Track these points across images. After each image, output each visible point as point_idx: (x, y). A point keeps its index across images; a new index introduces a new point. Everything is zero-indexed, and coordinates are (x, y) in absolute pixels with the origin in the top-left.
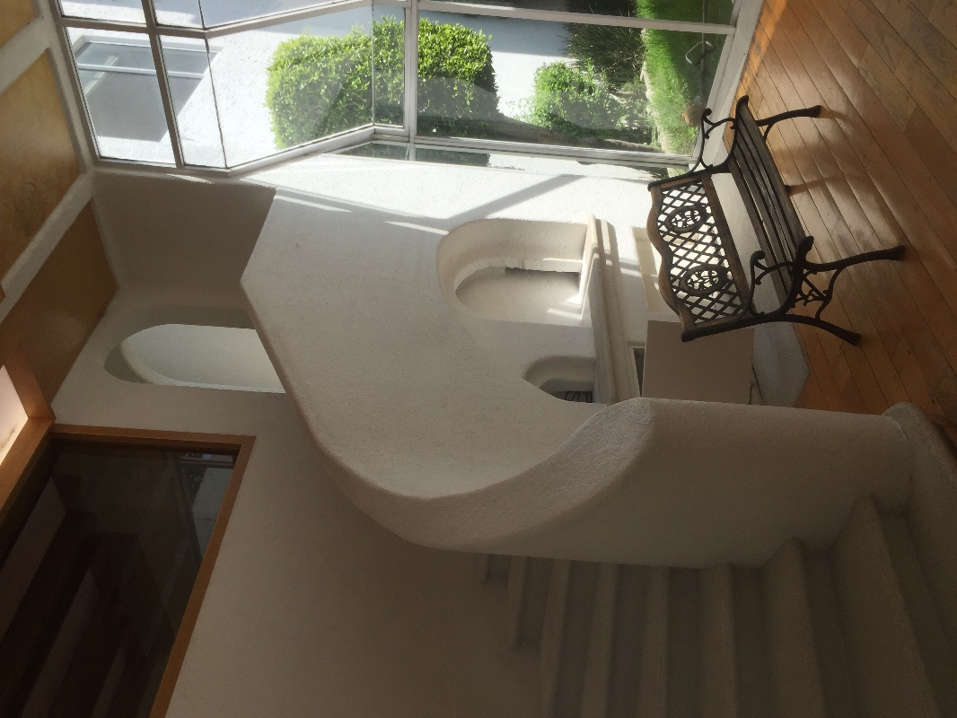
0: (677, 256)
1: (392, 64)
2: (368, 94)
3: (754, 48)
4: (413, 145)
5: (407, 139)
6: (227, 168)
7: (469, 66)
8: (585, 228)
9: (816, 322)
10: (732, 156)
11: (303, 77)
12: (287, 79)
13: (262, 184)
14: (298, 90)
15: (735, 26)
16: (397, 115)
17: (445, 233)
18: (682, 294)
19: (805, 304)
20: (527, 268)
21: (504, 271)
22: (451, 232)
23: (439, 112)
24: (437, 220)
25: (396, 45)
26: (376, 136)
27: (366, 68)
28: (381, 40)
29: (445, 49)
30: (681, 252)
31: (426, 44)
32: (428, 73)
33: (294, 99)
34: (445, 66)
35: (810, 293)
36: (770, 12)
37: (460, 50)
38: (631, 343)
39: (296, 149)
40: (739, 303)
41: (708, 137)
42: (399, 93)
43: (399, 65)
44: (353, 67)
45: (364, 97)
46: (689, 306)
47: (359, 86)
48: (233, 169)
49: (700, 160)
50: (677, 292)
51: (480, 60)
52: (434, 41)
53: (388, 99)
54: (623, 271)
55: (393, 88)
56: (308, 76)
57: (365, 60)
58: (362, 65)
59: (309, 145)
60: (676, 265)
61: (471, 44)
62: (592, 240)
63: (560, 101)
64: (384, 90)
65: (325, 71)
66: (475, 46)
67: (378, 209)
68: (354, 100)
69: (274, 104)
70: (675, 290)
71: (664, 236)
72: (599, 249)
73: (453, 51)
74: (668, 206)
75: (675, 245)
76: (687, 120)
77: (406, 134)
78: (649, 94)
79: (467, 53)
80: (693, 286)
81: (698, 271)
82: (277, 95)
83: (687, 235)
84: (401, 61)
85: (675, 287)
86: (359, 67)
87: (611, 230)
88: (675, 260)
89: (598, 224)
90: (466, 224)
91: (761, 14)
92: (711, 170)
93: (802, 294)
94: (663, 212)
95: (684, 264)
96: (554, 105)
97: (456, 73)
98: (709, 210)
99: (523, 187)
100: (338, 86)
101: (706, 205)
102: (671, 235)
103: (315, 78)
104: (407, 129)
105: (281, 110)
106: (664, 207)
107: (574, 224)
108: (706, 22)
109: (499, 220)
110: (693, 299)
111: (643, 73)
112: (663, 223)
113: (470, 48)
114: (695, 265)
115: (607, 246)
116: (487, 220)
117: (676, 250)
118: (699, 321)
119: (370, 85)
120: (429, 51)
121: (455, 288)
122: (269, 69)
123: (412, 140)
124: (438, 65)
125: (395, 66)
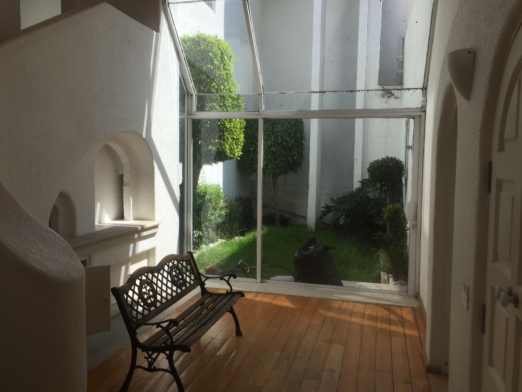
0: (158, 275)
1: (225, 105)
2: (209, 92)
3: (255, 294)
4: (186, 117)
5: (189, 114)
6: (168, 4)
7: (228, 147)
8: (153, 219)
9: (134, 366)
10: (211, 294)
11: (216, 55)
12: (214, 46)
13: (161, 24)
14: (208, 52)
15: (261, 282)
16: (201, 108)
17: (144, 136)
18: (138, 282)
19: (145, 357)
20: (124, 188)
21: (121, 174)
22: (145, 140)
23: (203, 132)
24: (151, 131)
25: (234, 108)
26: (190, 95)
27: (222, 91)
28: (235, 100)
29: (234, 134)
30: (160, 277)
31: (235, 124)
32: (223, 125)
33: (204, 49)
34: (226, 134)
35: (152, 359)
36: (275, 298)
37: (234, 142)
38: (90, 257)
39: (180, 48)
40: (139, 318)
41: (221, 280)
42: (212, 109)
43: (225, 109)
44: (222, 84)
45: (208, 89)
46: (133, 288)
47: (213, 87)
48: (168, 8)
49: (207, 278)
50: (139, 279)
51: (231, 153)
52: (237, 128)
53: (208, 103)
54: (132, 245)
55: (214, 106)
56: (216, 58)
57: (226, 90)
58: (223, 89)
59: (183, 55)
60: (153, 276)
61: (237, 148)
62: (148, 224)
63: (207, 199)
64: (212, 101)
65: (219, 68)
66: (236, 150)
67: (153, 95)
68: (205, 84)
69: (199, 37)
70: (140, 278)
71: (167, 265)
72: (144, 229)
73: (233, 138)
74: (182, 264)
75: (163, 272)
76: (208, 267)
77: (192, 113)
78: (211, 245)
79: (233, 146)
80: (144, 288)
81: (152, 290)
82: (205, 40)
83: (169, 279)
84: (227, 111)
85: (141, 278)
86: (222, 87)
87: (153, 235)
88: (156, 274)
89: (156, 227)
90: (149, 148)
91: (271, 294)
92: (202, 285)
93: (152, 354)
94: (179, 262)
95: (155, 280)
96: (205, 196)
97: (224, 140)
98: (184, 288)
99: (171, 181)
100: (212, 75)
101: (186, 286)
102: (168, 270)
103: (216, 62)
104: (195, 113)
105: (197, 41)
106: (181, 262)
107: (154, 213)
108: (262, 267)
109: (153, 168)
110: (136, 290)
111: (220, 241)
112: (173, 263)
113: (235, 148)
114: (155, 286)
115: (145, 233)
116: (153, 161)
117: (161, 274)
118: (125, 296)
119: (214, 93)
120: (232, 126)
121: (109, 144)
122: (216, 36)
123: (189, 116)
124: (227, 131)
125: (224, 107)
